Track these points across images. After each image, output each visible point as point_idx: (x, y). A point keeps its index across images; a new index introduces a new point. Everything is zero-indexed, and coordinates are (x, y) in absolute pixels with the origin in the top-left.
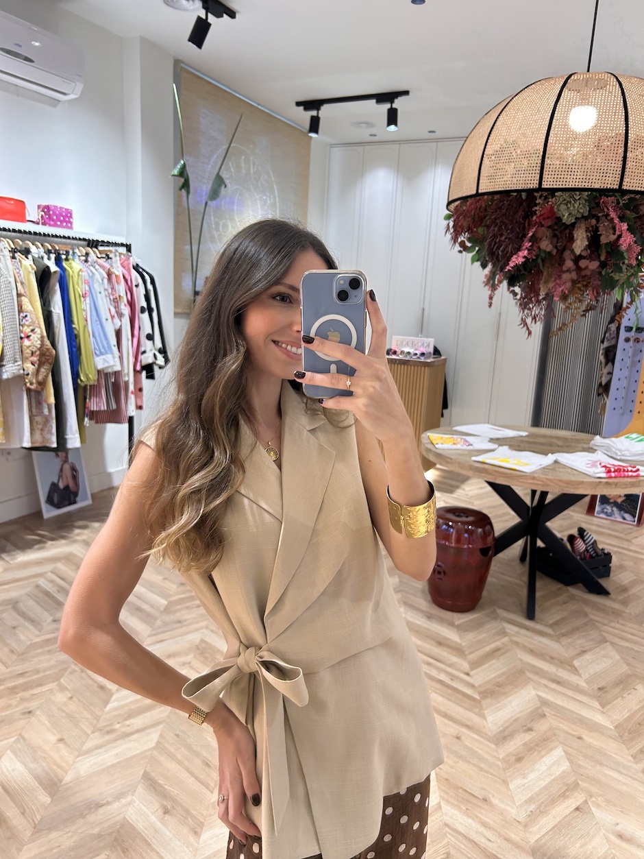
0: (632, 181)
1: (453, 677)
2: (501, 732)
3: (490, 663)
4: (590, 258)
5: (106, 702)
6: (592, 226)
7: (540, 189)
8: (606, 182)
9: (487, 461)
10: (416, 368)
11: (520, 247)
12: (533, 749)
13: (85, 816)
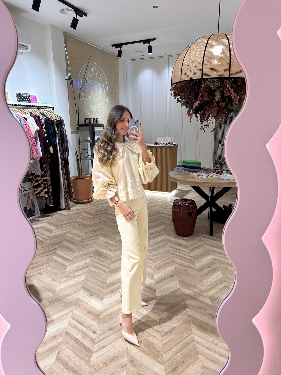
0: (233, 74)
1: (184, 254)
2: (200, 268)
4: (222, 102)
5: (66, 269)
6: (222, 91)
7: (202, 78)
8: (224, 75)
10: (166, 149)
11: (197, 99)
12: (211, 272)
13: (65, 298)
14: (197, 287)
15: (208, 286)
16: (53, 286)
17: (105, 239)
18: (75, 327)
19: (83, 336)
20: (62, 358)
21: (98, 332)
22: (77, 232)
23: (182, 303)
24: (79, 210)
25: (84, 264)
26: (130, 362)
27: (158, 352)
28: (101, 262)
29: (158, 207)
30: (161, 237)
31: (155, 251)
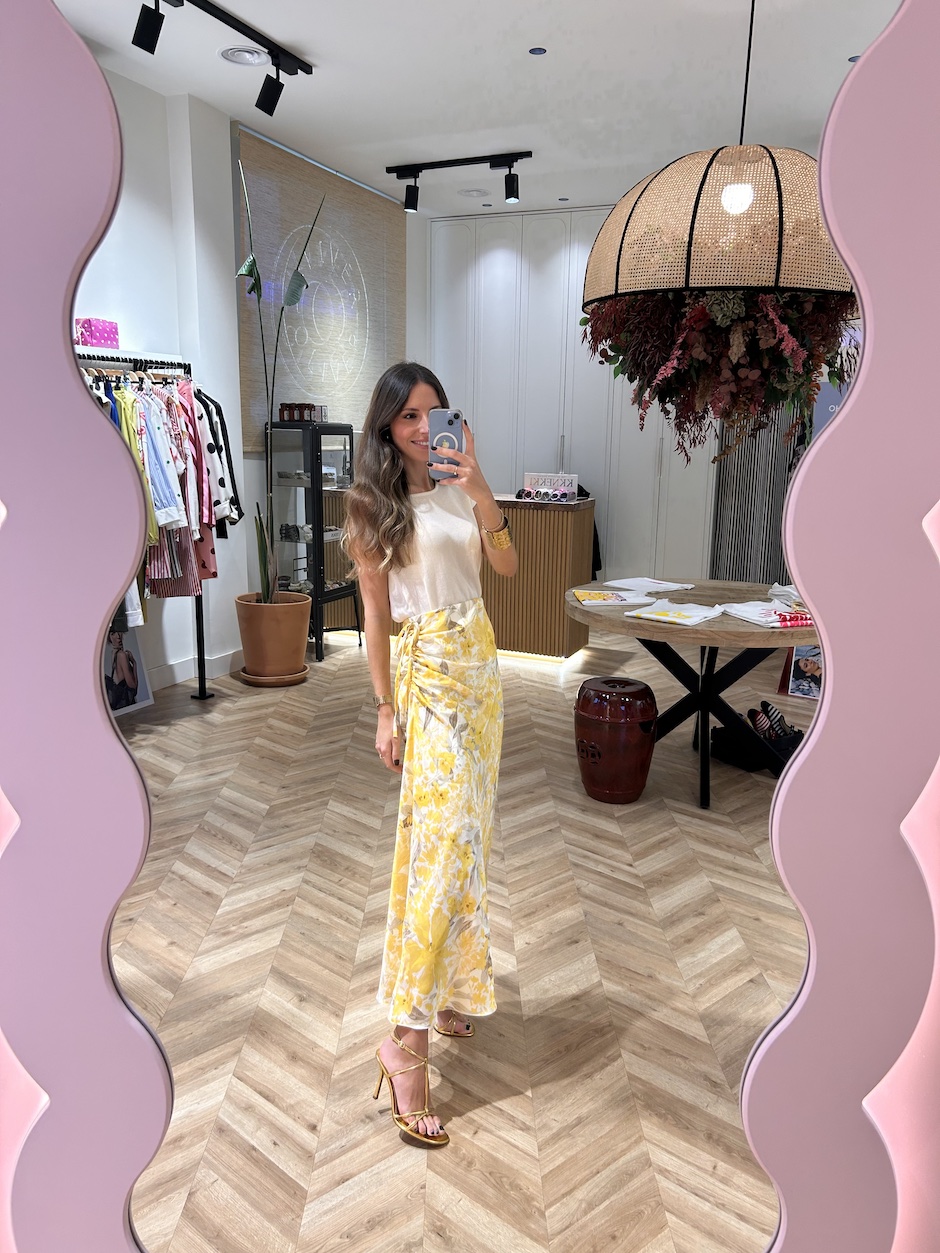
0: (790, 277)
1: (614, 869)
2: (669, 917)
3: (656, 854)
4: (751, 366)
5: (217, 908)
6: (750, 329)
7: (686, 287)
8: (761, 278)
9: (643, 615)
10: (557, 512)
11: (669, 355)
12: (703, 931)
13: (214, 1007)
14: (657, 980)
15: (695, 977)
16: (172, 965)
17: (348, 808)
18: (248, 1108)
19: (274, 1138)
20: (202, 1212)
21: (326, 1126)
22: (254, 782)
23: (609, 1036)
24: (262, 707)
25: (278, 891)
26: (432, 1231)
27: (529, 1199)
28: (335, 888)
29: (525, 706)
30: (537, 808)
31: (516, 853)
